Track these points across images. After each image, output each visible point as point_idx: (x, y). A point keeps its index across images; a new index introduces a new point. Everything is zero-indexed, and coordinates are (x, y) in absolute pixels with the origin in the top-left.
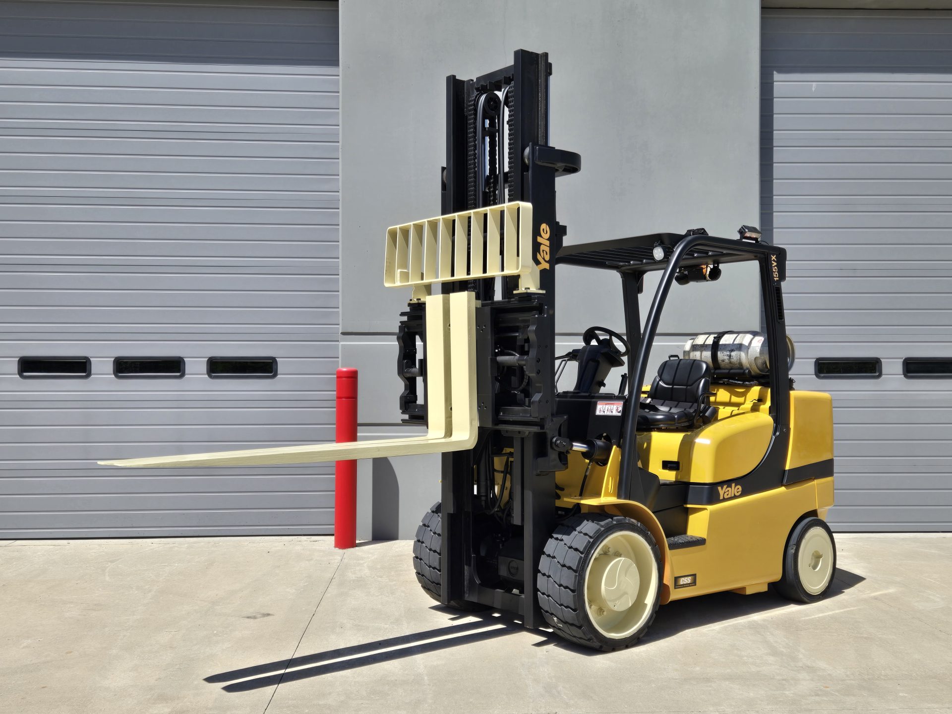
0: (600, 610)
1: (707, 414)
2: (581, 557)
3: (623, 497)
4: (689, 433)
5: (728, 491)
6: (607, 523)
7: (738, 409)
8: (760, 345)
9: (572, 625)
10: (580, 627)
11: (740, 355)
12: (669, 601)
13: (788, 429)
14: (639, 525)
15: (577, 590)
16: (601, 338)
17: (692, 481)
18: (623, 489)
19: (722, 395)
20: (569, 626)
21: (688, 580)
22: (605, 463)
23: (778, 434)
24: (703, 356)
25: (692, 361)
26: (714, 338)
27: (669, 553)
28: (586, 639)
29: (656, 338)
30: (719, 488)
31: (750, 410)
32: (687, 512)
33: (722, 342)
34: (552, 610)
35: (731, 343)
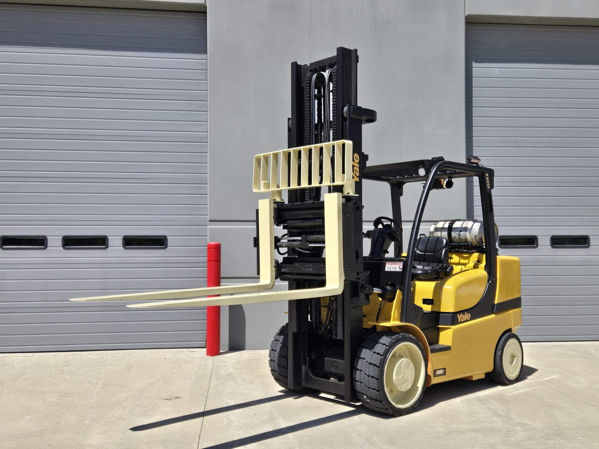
0: (391, 391)
1: (448, 270)
2: (382, 358)
3: (404, 321)
4: (439, 282)
5: (463, 317)
6: (396, 337)
7: (465, 267)
8: (478, 228)
9: (376, 400)
10: (381, 402)
11: (466, 234)
12: (431, 384)
13: (496, 279)
14: (414, 338)
15: (380, 379)
16: (385, 223)
17: (442, 311)
18: (403, 316)
19: (455, 258)
20: (374, 401)
21: (441, 372)
22: (392, 300)
23: (490, 282)
24: (442, 235)
25: (437, 238)
26: (449, 223)
27: (430, 355)
28: (385, 408)
29: (421, 223)
30: (458, 315)
31: (472, 267)
32: (438, 330)
33: (454, 226)
34: (363, 391)
35: (460, 227)
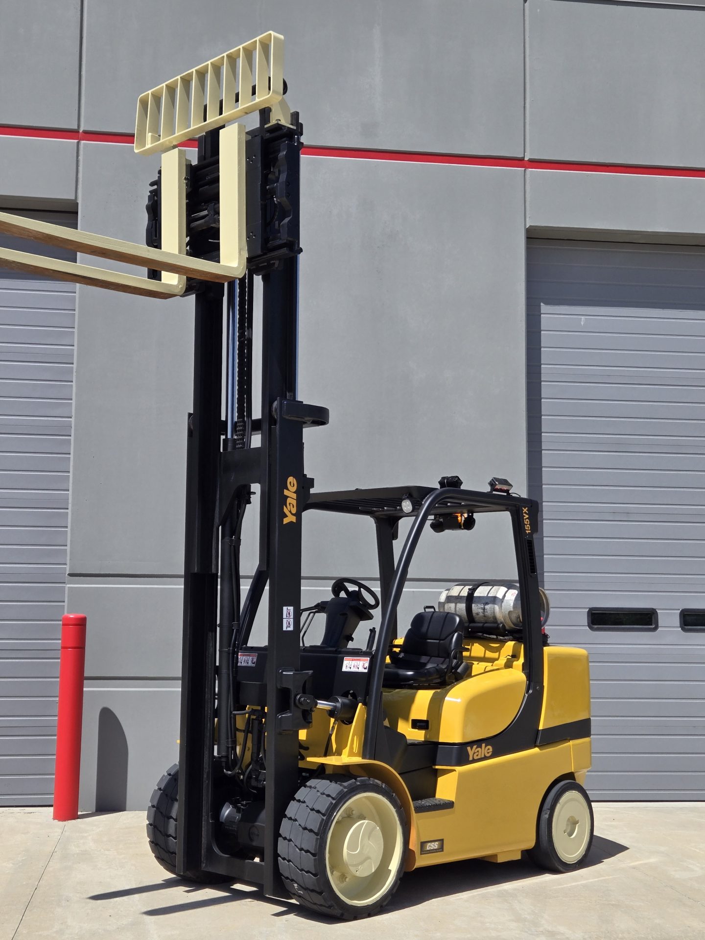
0: (343, 877)
1: (459, 670)
2: (323, 820)
3: (368, 757)
4: (439, 690)
5: (478, 751)
6: (351, 784)
7: (492, 665)
8: (513, 598)
9: (313, 891)
10: (320, 893)
11: (494, 609)
12: (415, 867)
13: (543, 687)
14: (384, 786)
15: (318, 854)
16: (350, 590)
17: (441, 740)
18: (369, 748)
19: (477, 649)
20: (310, 892)
21: (435, 846)
22: (351, 722)
23: (531, 691)
24: (457, 609)
25: (446, 614)
26: (469, 589)
27: (414, 816)
28: (327, 906)
30: (469, 748)
31: (503, 666)
32: (436, 774)
33: (477, 594)
34: (292, 875)
35: (486, 595)
